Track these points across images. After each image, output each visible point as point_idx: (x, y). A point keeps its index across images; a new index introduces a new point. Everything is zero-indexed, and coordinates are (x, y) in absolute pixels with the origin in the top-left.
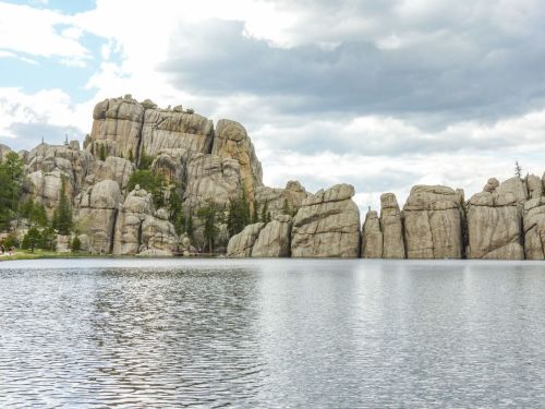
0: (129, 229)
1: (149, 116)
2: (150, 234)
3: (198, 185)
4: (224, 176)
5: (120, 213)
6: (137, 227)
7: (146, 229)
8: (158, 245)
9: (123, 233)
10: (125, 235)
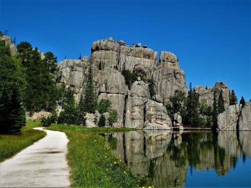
0: (136, 109)
1: (123, 49)
2: (152, 113)
3: (161, 85)
4: (176, 78)
5: (129, 97)
6: (142, 107)
7: (149, 110)
8: (159, 122)
9: (132, 112)
10: (134, 114)
